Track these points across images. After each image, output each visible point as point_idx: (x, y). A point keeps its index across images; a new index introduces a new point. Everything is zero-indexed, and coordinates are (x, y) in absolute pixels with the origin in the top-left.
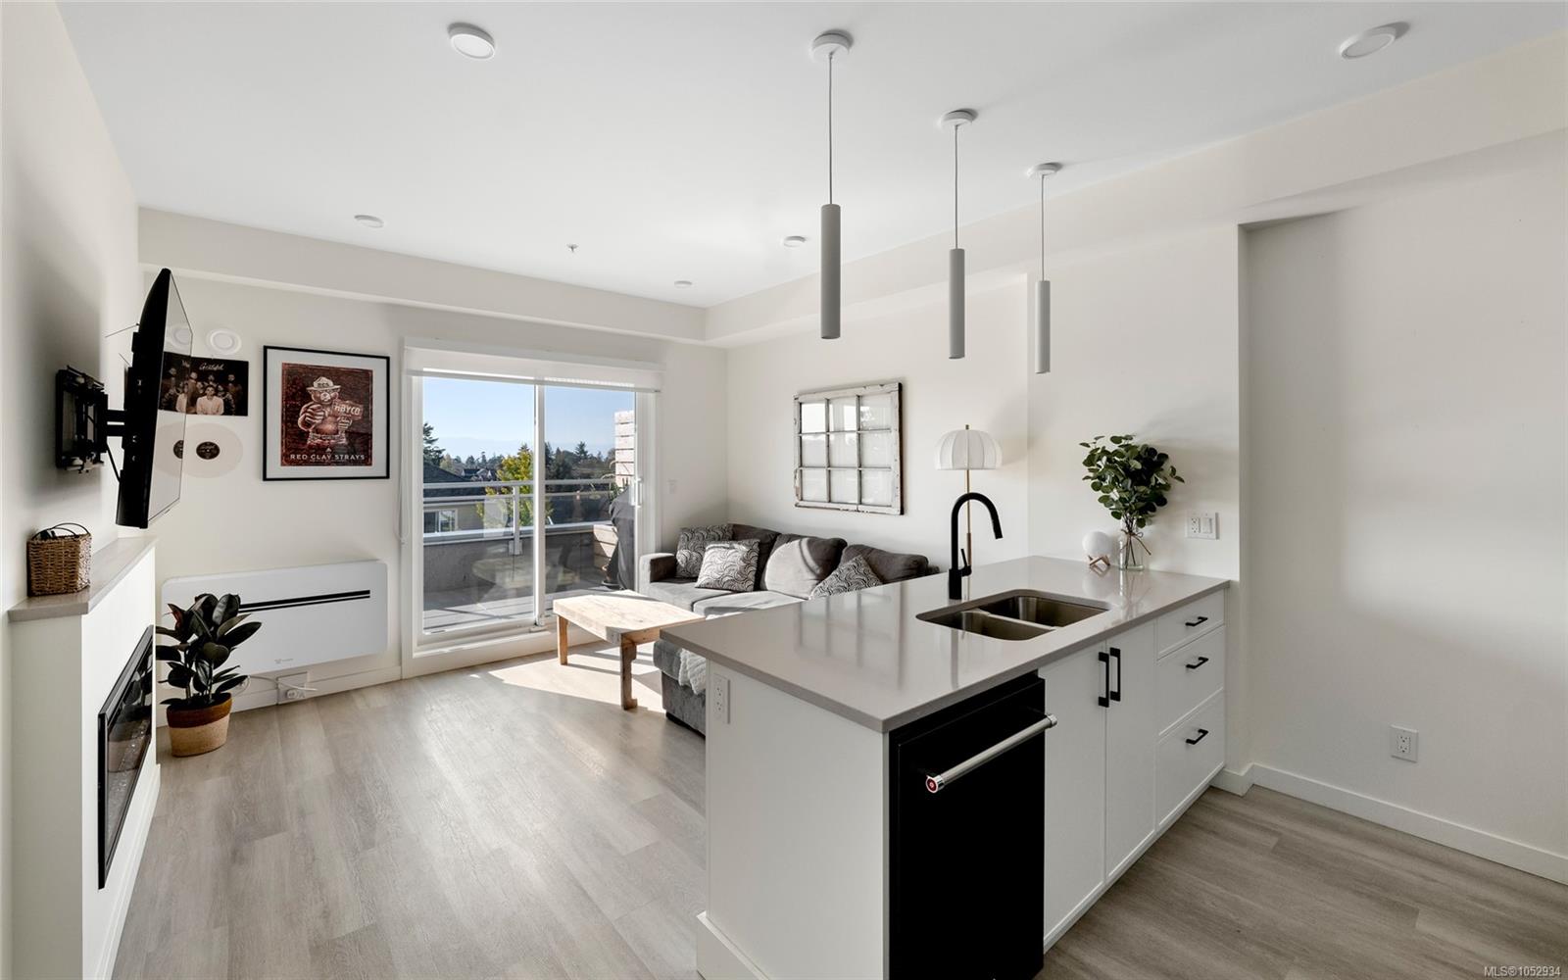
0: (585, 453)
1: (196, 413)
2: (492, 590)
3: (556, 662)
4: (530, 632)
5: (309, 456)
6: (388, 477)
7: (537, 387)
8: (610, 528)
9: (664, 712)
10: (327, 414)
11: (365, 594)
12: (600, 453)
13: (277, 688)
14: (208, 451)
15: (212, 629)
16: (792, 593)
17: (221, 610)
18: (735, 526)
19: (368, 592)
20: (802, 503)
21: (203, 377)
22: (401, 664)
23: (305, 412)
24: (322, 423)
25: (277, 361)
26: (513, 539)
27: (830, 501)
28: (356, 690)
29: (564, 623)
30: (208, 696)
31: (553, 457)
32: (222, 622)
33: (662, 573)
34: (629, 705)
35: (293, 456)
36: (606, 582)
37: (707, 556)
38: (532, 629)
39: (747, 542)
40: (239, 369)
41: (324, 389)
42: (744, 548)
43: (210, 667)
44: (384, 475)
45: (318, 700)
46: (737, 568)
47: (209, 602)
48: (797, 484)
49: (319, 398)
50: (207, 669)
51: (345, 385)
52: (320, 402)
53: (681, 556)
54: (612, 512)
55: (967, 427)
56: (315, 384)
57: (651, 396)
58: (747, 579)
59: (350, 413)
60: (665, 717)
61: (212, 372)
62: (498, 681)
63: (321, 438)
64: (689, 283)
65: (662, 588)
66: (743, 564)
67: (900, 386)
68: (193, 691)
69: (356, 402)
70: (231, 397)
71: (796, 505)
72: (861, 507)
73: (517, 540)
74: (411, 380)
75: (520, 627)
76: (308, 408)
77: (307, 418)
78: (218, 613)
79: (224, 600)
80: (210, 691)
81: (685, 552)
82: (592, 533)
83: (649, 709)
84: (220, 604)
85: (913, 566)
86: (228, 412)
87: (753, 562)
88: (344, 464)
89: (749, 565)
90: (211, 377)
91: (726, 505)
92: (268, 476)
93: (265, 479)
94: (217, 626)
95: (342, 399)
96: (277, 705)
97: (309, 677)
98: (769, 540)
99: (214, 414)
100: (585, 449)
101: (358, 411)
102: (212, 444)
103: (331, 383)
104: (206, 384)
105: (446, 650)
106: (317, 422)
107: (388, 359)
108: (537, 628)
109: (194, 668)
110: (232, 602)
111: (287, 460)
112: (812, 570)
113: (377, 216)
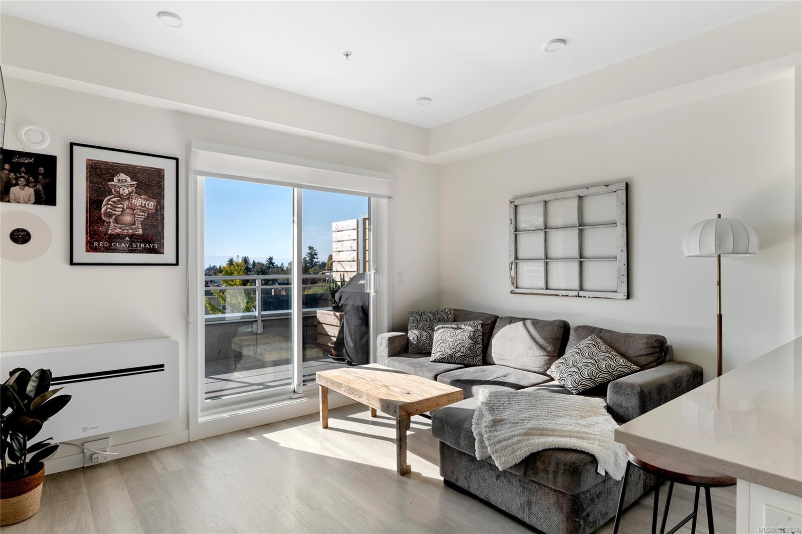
0: (273, 264)
1: (9, 201)
2: (242, 362)
3: (319, 425)
4: (291, 399)
5: (110, 243)
6: (177, 264)
7: (296, 189)
8: (332, 313)
9: (442, 479)
10: (125, 207)
11: (159, 368)
12: (282, 264)
13: (83, 452)
14: (20, 237)
15: (26, 402)
16: (524, 368)
17: (35, 384)
18: (455, 310)
19: (162, 366)
20: (517, 290)
21: (15, 168)
22: (188, 429)
23: (107, 204)
24: (121, 215)
25: (82, 156)
26: (256, 321)
27: (547, 289)
28: (152, 452)
29: (325, 391)
30: (22, 465)
31: (251, 267)
32: (36, 396)
33: (397, 349)
34: (404, 471)
35: (96, 244)
36: (331, 355)
37: (437, 336)
38: (293, 396)
39: (471, 322)
40: (48, 162)
41: (123, 183)
42: (470, 328)
43: (24, 439)
44: (174, 262)
45: (120, 462)
46: (467, 345)
47: (23, 376)
48: (513, 274)
49: (118, 192)
50: (22, 441)
51: (140, 182)
52: (120, 196)
53: (413, 335)
54: (340, 299)
55: (719, 216)
56: (115, 179)
57: (385, 202)
58: (476, 355)
59: (145, 206)
60: (443, 484)
61: (23, 164)
62: (274, 445)
63: (120, 228)
64: (429, 99)
65: (402, 362)
66: (471, 342)
67: (627, 184)
68: (8, 461)
69: (150, 197)
70: (41, 188)
71: (511, 292)
72: (581, 293)
73: (260, 322)
74: (196, 180)
75: (283, 394)
76: (109, 200)
77: (109, 210)
78: (31, 386)
79: (37, 374)
80: (24, 461)
81: (416, 332)
82: (316, 316)
83: (423, 475)
84: (33, 378)
85: (656, 345)
86: (38, 201)
87: (479, 340)
88: (140, 252)
89: (476, 343)
90: (23, 169)
91: (439, 293)
92: (75, 261)
93: (72, 263)
94: (31, 400)
95: (139, 194)
96: (83, 467)
97: (111, 442)
98: (490, 322)
99: (26, 203)
100: (273, 261)
101: (151, 204)
102: (23, 230)
103: (129, 179)
104: (19, 175)
105: (225, 415)
106: (117, 213)
107: (177, 160)
108: (296, 396)
109: (9, 440)
110: (45, 377)
111: (91, 247)
112: (542, 348)
113: (178, 14)
